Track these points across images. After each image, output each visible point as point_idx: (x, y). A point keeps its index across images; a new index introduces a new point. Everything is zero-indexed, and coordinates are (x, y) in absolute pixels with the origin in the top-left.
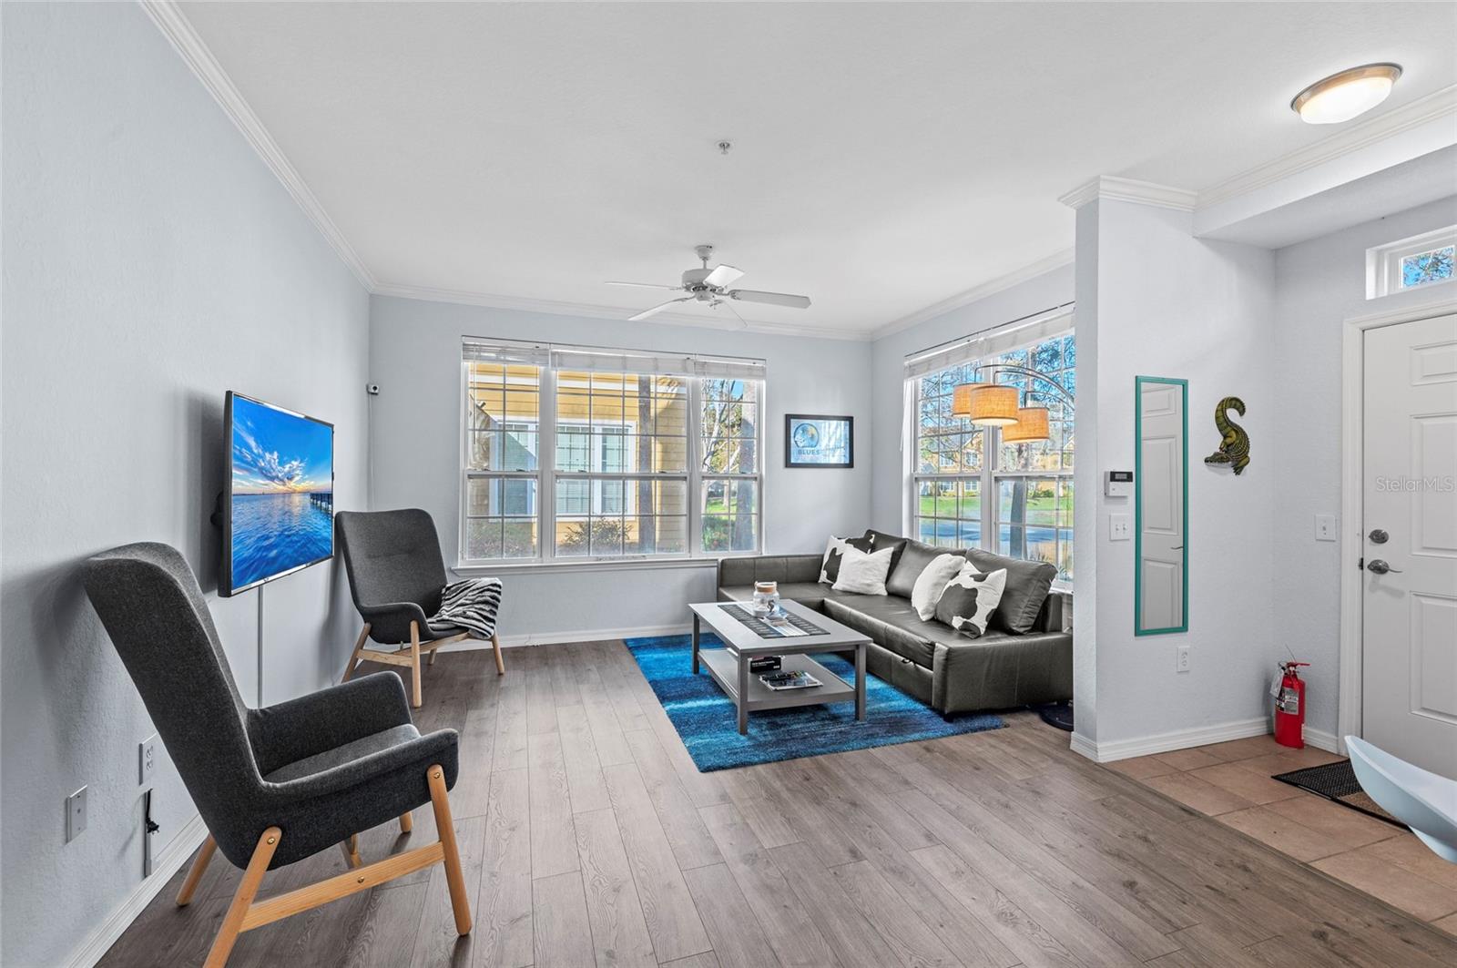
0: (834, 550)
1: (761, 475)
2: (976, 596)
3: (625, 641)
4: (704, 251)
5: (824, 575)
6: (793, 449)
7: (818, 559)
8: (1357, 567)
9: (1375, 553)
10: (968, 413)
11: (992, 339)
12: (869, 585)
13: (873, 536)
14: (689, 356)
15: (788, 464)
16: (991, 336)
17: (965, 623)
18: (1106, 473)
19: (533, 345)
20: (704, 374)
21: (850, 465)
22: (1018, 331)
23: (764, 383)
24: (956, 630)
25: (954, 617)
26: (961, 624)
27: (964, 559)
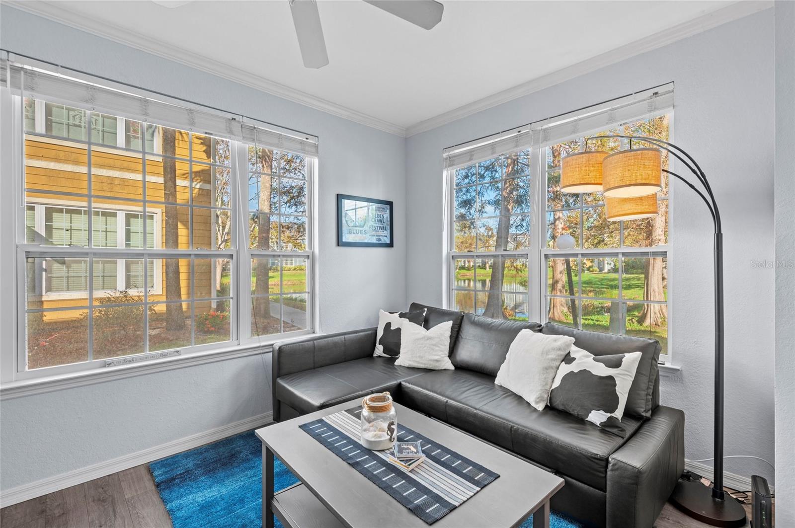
0: (388, 325)
1: (313, 253)
2: (615, 385)
3: (150, 468)
5: (379, 350)
6: (345, 229)
7: (366, 336)
11: (545, 130)
12: (437, 361)
13: (426, 309)
14: (235, 116)
15: (339, 243)
16: (545, 127)
17: (610, 419)
20: (253, 140)
21: (391, 245)
22: (580, 120)
23: (316, 161)
24: (592, 424)
25: (593, 412)
26: (604, 420)
27: (573, 339)
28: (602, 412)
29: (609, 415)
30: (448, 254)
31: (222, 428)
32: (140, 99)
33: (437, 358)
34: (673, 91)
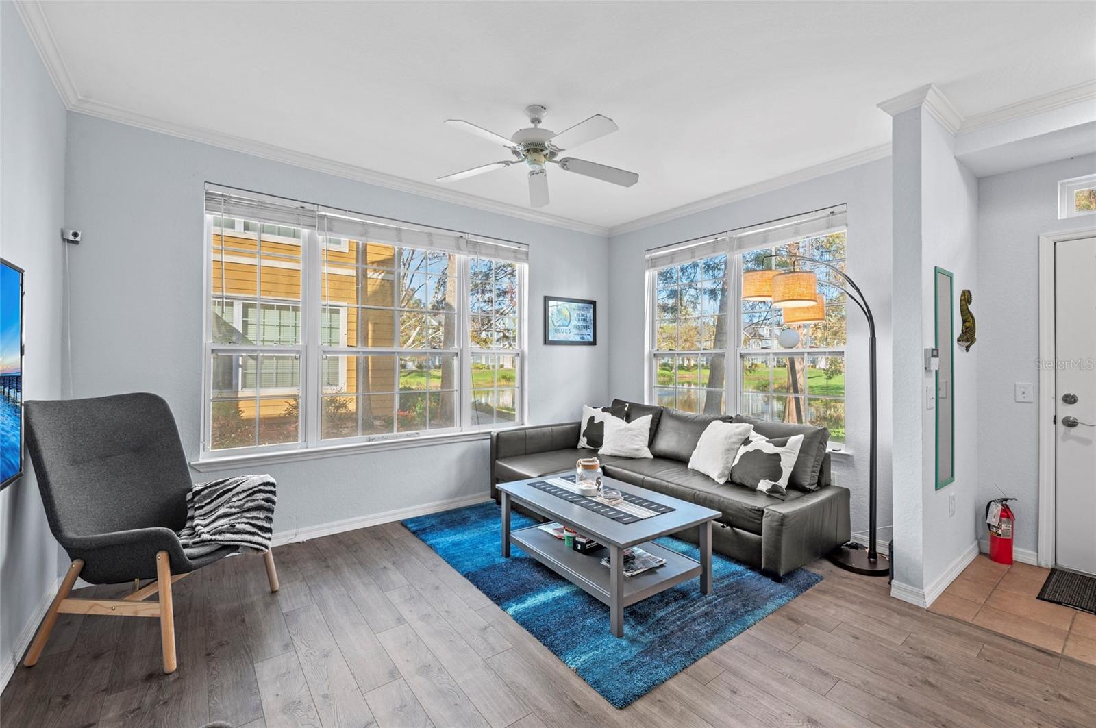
0: (592, 419)
1: (523, 352)
2: (780, 460)
3: (403, 523)
4: (536, 111)
5: (583, 442)
6: (551, 328)
7: (572, 428)
8: (1052, 422)
9: (1067, 411)
10: (771, 296)
11: (740, 238)
12: (637, 450)
13: (628, 405)
14: (462, 234)
15: (546, 341)
16: (739, 235)
17: (773, 486)
18: (926, 350)
19: (299, 204)
20: (476, 253)
21: (594, 343)
22: (770, 231)
23: (526, 267)
24: (762, 492)
25: (761, 481)
26: (769, 487)
27: (752, 426)
28: (768, 481)
29: (773, 483)
30: (650, 352)
31: (451, 500)
32: (396, 229)
33: (637, 447)
34: (846, 212)
